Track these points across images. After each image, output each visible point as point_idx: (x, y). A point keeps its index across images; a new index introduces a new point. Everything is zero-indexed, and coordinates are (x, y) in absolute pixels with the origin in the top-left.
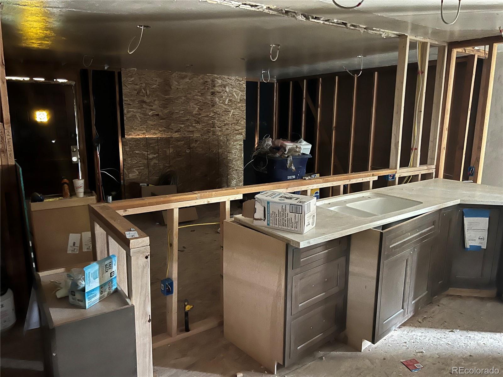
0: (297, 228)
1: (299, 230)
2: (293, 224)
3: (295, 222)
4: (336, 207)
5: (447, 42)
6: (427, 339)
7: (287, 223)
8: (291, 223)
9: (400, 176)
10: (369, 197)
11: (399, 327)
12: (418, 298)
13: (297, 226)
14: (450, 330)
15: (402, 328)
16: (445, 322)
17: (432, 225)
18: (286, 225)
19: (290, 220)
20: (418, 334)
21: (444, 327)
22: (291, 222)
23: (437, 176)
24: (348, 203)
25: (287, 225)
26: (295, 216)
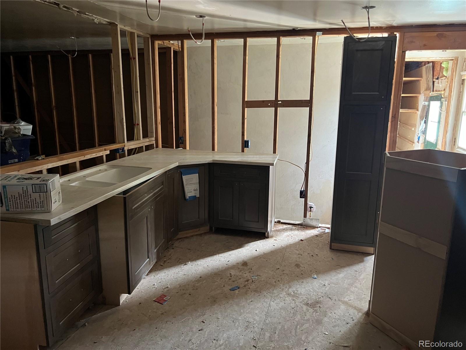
0: (43, 207)
1: (46, 209)
2: (38, 204)
3: (41, 201)
4: (77, 182)
5: (149, 34)
6: (169, 276)
7: (32, 204)
8: (36, 204)
9: (128, 148)
10: (105, 169)
11: (147, 275)
12: (159, 246)
13: (43, 206)
14: (184, 264)
15: (149, 274)
16: (180, 259)
17: (161, 186)
18: (30, 206)
19: (34, 201)
20: (162, 275)
21: (179, 263)
22: (36, 202)
23: (157, 147)
24: (88, 177)
25: (32, 206)
26: (40, 195)
